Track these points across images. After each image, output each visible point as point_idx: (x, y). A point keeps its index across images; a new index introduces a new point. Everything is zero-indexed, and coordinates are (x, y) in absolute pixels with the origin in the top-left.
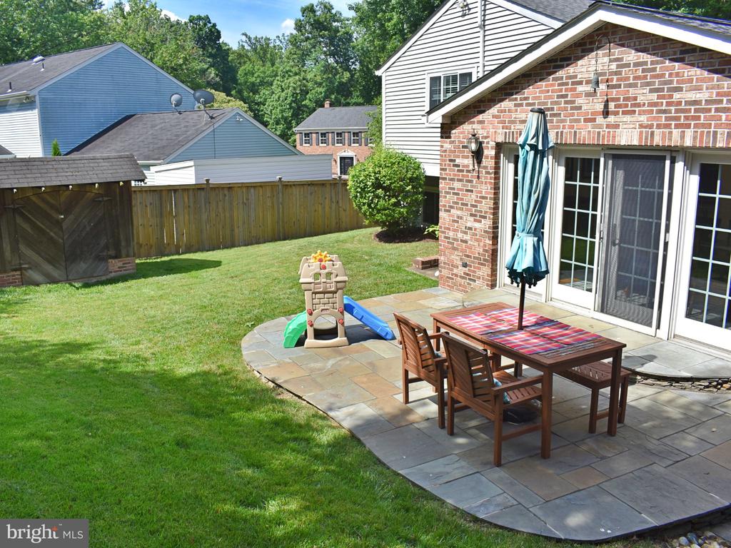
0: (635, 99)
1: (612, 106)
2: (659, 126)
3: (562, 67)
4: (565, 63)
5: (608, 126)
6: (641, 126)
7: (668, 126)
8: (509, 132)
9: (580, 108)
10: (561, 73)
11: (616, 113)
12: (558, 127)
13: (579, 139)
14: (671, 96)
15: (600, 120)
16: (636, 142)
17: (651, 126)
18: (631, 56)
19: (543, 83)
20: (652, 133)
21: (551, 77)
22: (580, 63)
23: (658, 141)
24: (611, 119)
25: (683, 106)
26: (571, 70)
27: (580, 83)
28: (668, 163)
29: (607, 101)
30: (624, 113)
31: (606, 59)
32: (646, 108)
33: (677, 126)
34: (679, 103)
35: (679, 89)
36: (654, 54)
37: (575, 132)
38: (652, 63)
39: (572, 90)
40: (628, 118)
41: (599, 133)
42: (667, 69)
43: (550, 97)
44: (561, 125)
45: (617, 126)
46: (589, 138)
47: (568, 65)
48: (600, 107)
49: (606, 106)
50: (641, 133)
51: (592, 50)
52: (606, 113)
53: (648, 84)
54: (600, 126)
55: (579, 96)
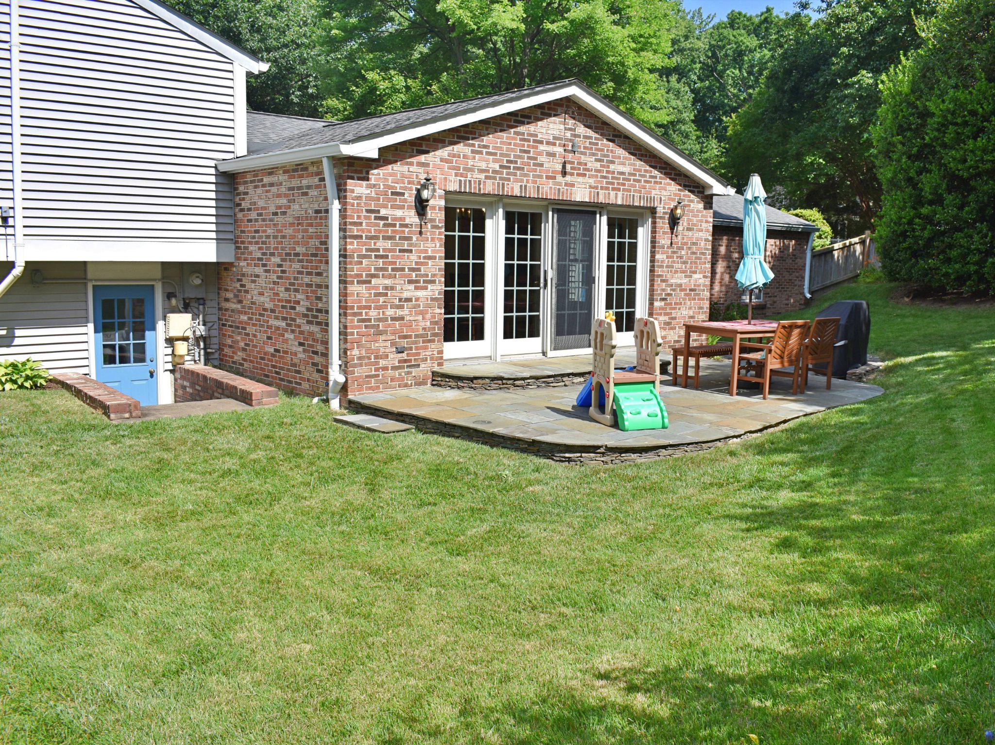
0: (586, 165)
1: (568, 167)
2: (602, 188)
3: (523, 123)
4: (526, 120)
5: (566, 184)
6: (591, 187)
7: (607, 189)
8: (465, 181)
9: (542, 165)
10: (521, 129)
11: (572, 174)
12: (522, 181)
13: (542, 194)
14: (608, 167)
15: (559, 178)
16: (587, 200)
17: (597, 188)
18: (581, 130)
19: (504, 135)
20: (598, 193)
21: (512, 130)
22: (540, 123)
23: (602, 199)
24: (568, 178)
25: (616, 175)
26: (531, 128)
27: (541, 142)
28: (598, 216)
29: (565, 163)
30: (578, 175)
31: (562, 127)
32: (593, 173)
33: (613, 189)
34: (613, 173)
35: (613, 162)
36: (596, 132)
37: (538, 187)
38: (596, 139)
39: (533, 147)
40: (580, 179)
41: (559, 190)
42: (605, 145)
43: (513, 150)
44: (525, 179)
45: (573, 185)
46: (551, 194)
47: (528, 123)
48: (559, 167)
49: (564, 167)
50: (590, 192)
51: (550, 116)
52: (564, 173)
53: (594, 154)
54: (560, 184)
55: (540, 154)
